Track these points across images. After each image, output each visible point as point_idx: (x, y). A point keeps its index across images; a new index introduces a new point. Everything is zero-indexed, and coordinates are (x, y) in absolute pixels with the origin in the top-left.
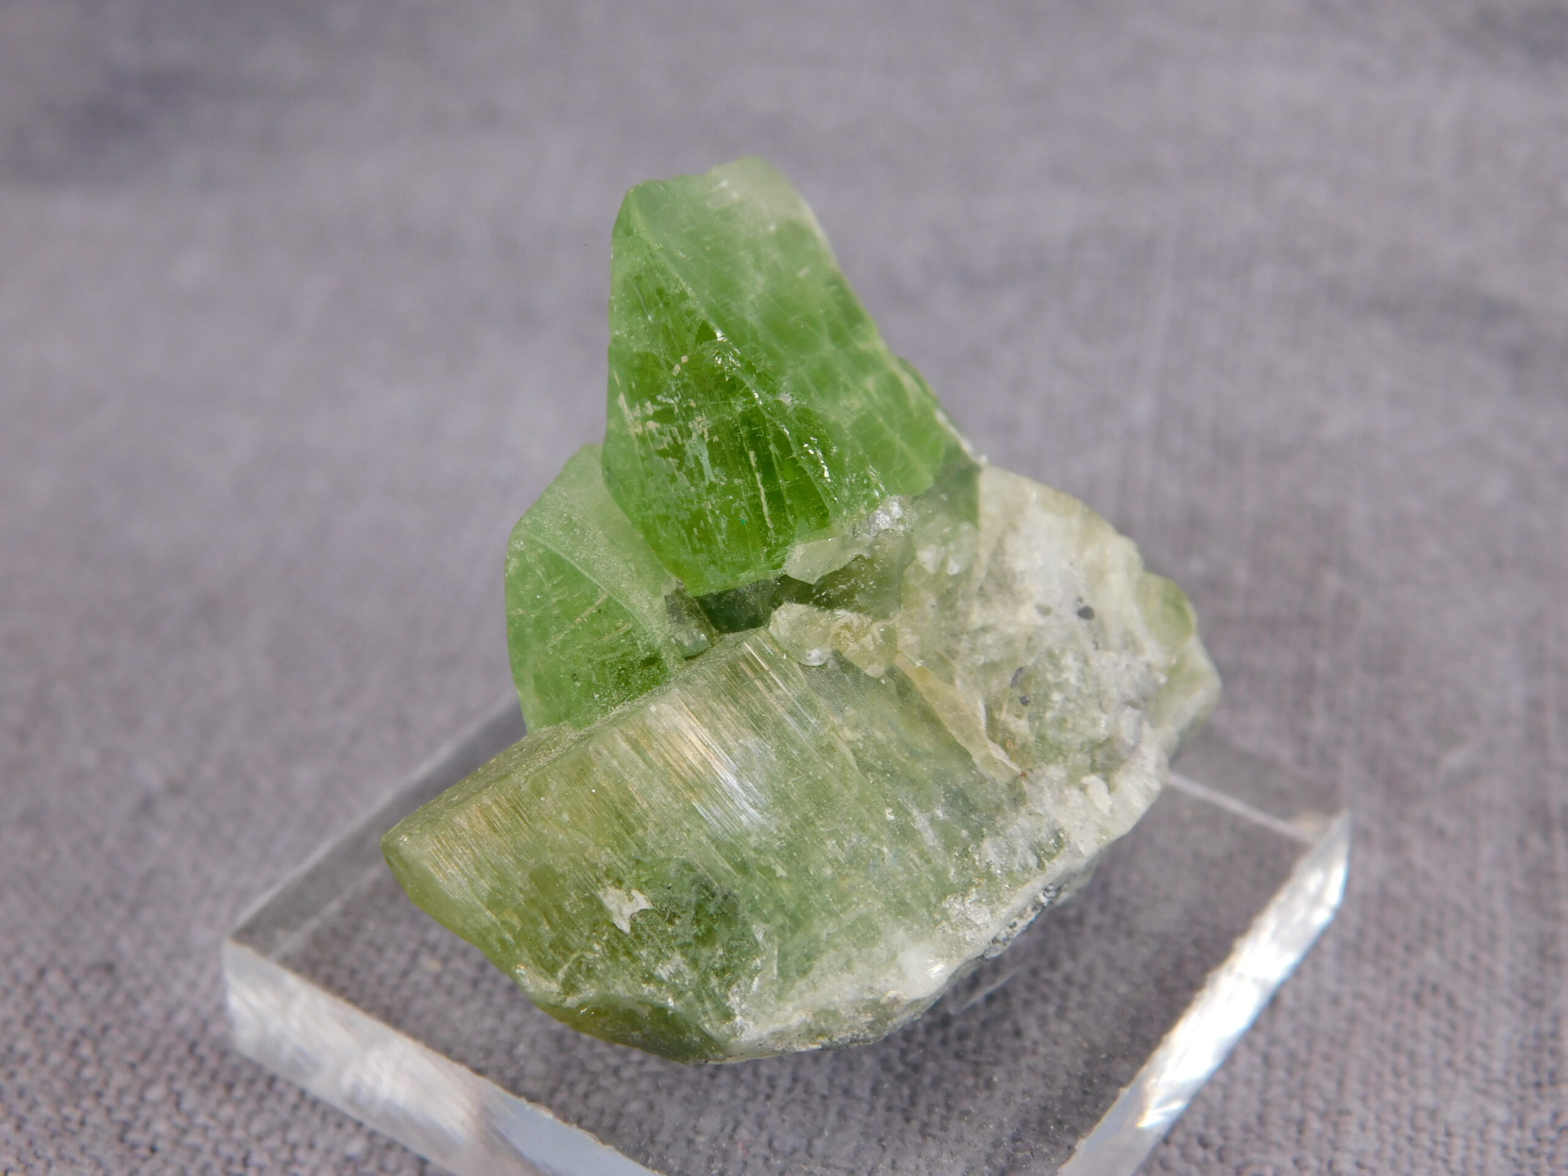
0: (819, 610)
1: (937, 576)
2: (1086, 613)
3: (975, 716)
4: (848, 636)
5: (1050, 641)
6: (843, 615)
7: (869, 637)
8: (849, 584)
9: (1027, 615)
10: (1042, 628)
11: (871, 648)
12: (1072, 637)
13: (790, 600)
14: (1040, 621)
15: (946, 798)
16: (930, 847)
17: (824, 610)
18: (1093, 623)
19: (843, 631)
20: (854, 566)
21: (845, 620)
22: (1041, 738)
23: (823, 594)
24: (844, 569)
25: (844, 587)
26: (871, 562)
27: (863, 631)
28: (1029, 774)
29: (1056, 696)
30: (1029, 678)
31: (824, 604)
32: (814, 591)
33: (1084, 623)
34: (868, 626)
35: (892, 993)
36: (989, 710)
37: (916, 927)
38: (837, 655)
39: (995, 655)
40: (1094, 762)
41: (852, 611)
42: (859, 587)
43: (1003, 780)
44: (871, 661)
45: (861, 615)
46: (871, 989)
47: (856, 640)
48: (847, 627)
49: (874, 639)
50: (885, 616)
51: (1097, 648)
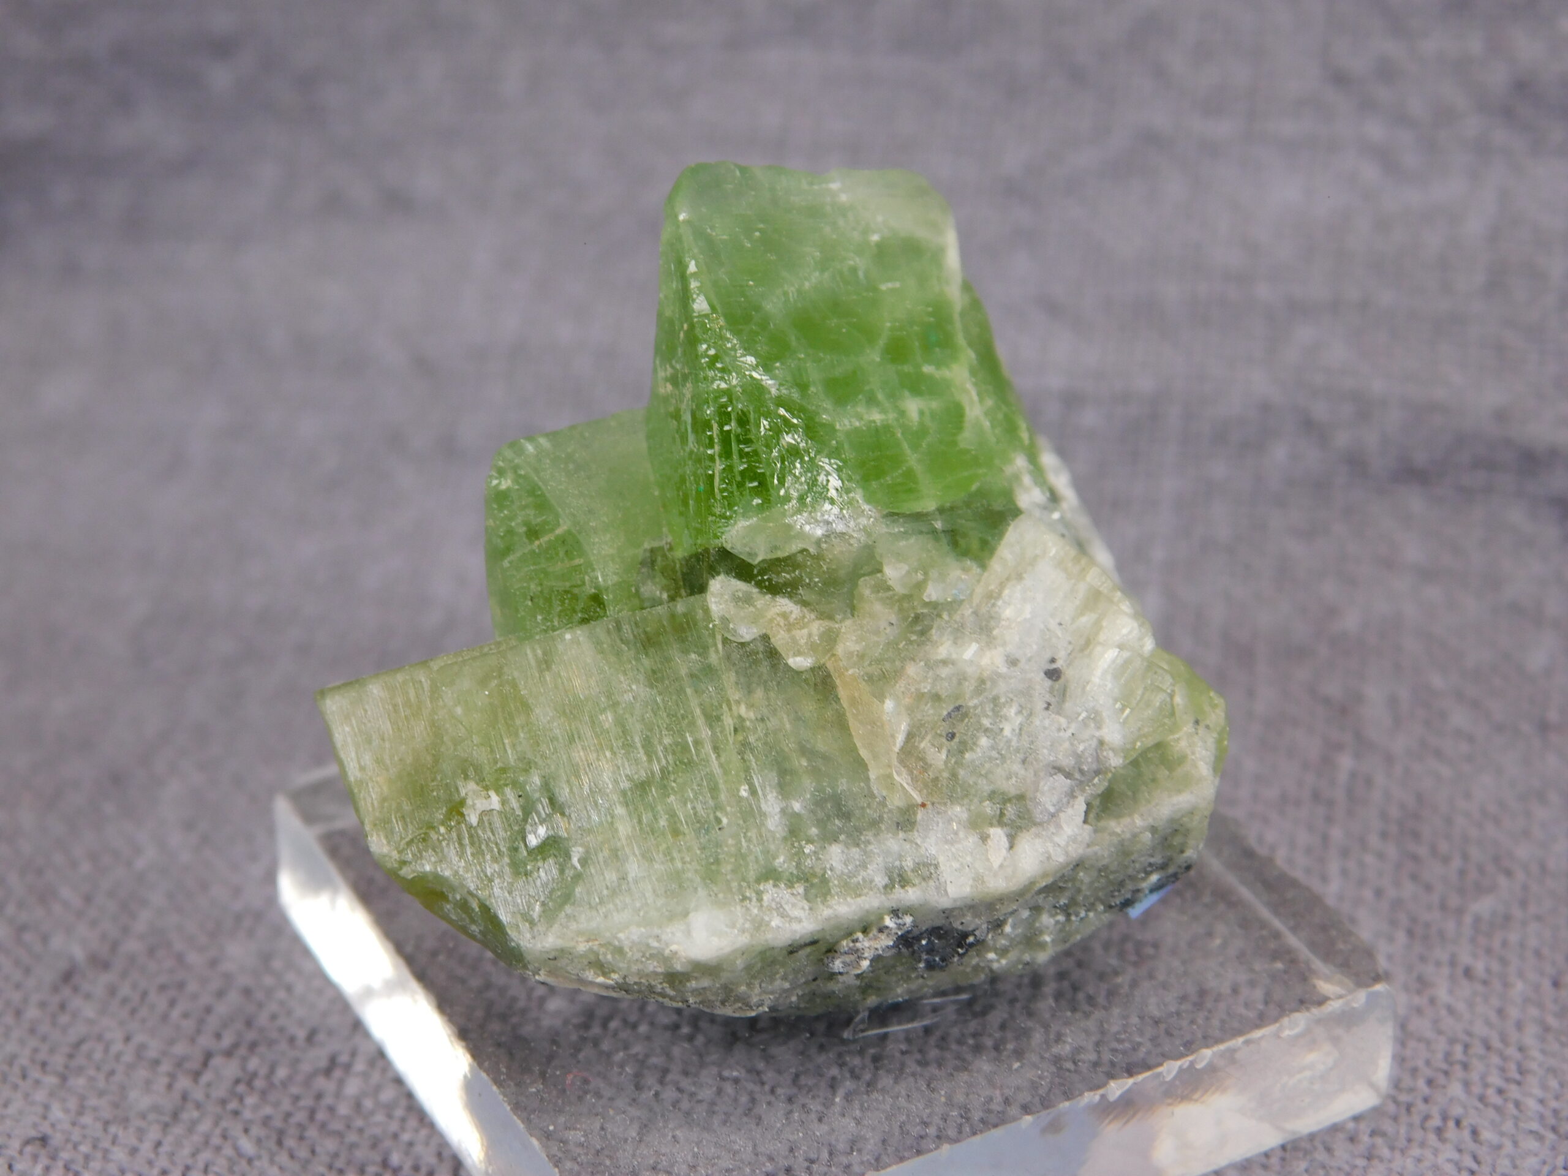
0: (761, 592)
1: (908, 597)
2: (1053, 674)
3: (893, 736)
4: (782, 624)
5: (1002, 688)
6: (784, 604)
7: (805, 631)
8: (793, 575)
9: (993, 660)
10: (999, 675)
11: (803, 642)
12: (1026, 693)
13: (727, 573)
14: (1003, 669)
15: (813, 795)
16: (770, 831)
17: (766, 594)
18: (1057, 685)
19: (778, 619)
20: (800, 558)
21: (784, 609)
22: (954, 775)
23: (765, 577)
24: (789, 558)
25: (788, 576)
26: (818, 558)
27: (801, 623)
28: (929, 806)
29: (984, 741)
30: (966, 715)
31: (766, 587)
32: (755, 572)
33: (1048, 683)
34: (809, 622)
35: (674, 947)
36: (910, 736)
37: (721, 896)
38: (765, 638)
39: (944, 689)
40: (1002, 814)
41: (796, 603)
42: (805, 581)
43: (896, 801)
44: (799, 653)
45: (805, 610)
46: (658, 938)
47: (789, 630)
48: (785, 615)
49: (810, 635)
50: (831, 617)
51: (1047, 709)
